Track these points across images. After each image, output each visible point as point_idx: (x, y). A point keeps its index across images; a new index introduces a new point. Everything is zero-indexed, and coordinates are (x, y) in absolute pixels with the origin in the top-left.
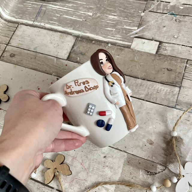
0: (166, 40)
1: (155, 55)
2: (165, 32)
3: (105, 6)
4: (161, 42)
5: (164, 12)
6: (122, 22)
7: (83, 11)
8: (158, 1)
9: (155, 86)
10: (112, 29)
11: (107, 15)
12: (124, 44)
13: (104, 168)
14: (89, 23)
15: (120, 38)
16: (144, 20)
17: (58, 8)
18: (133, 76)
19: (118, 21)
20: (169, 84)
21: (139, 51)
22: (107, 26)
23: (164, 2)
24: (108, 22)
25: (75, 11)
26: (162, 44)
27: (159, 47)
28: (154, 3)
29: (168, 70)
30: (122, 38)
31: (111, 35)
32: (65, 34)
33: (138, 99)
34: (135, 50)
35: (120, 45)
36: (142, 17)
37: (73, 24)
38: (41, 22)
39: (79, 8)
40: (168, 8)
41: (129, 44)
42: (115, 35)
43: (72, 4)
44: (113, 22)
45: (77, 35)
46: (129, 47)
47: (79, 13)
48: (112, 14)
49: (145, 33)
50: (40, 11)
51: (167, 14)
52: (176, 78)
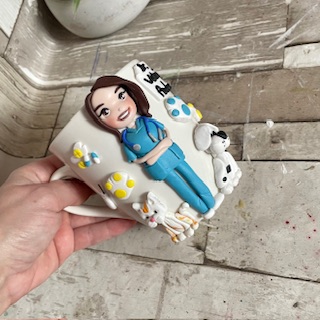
3: (210, 12)
6: (252, 27)
7: (173, 34)
10: (235, 46)
11: (219, 26)
12: (268, 66)
14: (188, 51)
15: (256, 56)
16: (294, 10)
21: (302, 69)
22: (223, 44)
24: (223, 37)
25: (158, 39)
30: (259, 56)
31: (237, 57)
34: (295, 69)
36: (288, 6)
39: (164, 30)
41: (277, 61)
42: (244, 56)
45: (172, 76)
46: (279, 67)
48: (229, 20)
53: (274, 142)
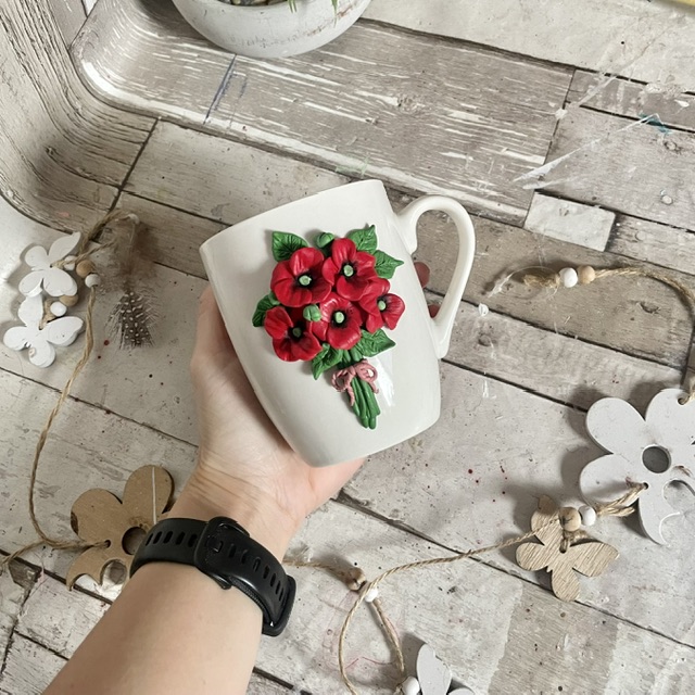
0: (638, 207)
1: (602, 256)
2: (635, 180)
3: (437, 78)
4: (620, 215)
5: (627, 114)
6: (495, 134)
7: (368, 90)
8: (608, 75)
9: (606, 360)
10: (464, 157)
11: (446, 109)
12: (503, 214)
13: (452, 627)
14: (387, 134)
15: (489, 188)
16: (565, 134)
17: (287, 75)
18: (533, 319)
19: (481, 129)
20: (650, 357)
21: (550, 240)
22: (445, 145)
23: (627, 79)
24: (448, 133)
25: (341, 89)
26: (624, 219)
27: (614, 229)
28: (596, 79)
29: (645, 309)
30: (494, 190)
31: (460, 178)
32: (313, 164)
33: (552, 402)
34: (540, 236)
35: (491, 215)
36: (558, 122)
37: (337, 132)
38: (232, 120)
39: (355, 77)
40: (642, 102)
41: (520, 213)
42: (473, 179)
43: (330, 63)
44: (466, 132)
45: (351, 170)
46: (518, 223)
47: (354, 95)
48: (463, 105)
49: (568, 180)
50: (227, 80)
51: (639, 122)
52: (670, 338)
53: (481, 343)
